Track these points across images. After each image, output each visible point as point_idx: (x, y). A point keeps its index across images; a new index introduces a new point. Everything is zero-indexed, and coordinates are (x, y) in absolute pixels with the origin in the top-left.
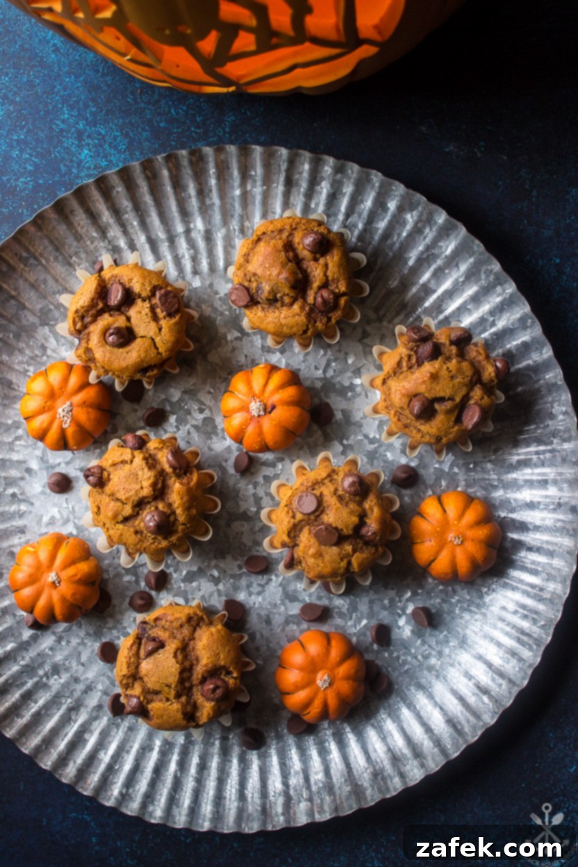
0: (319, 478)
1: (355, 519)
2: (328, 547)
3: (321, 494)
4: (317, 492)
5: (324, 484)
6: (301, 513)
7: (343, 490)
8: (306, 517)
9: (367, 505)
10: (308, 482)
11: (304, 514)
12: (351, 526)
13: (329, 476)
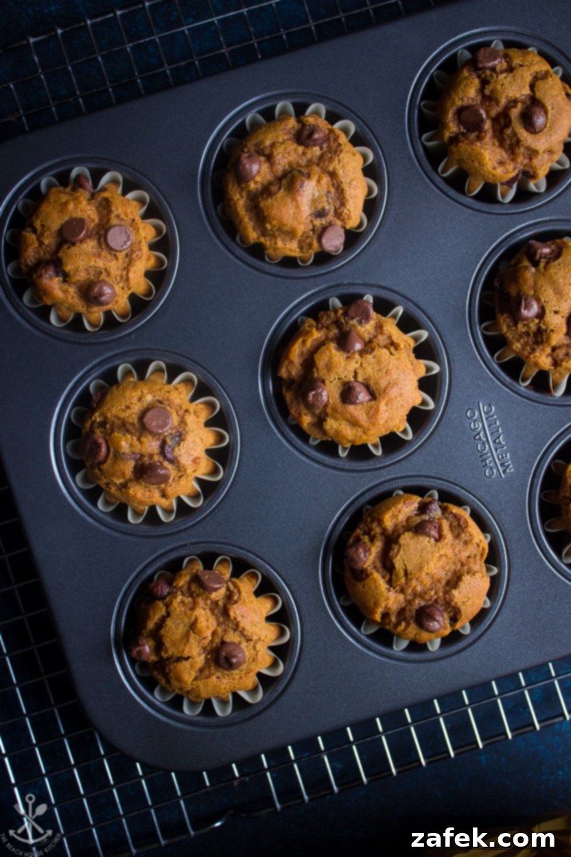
0: (132, 269)
1: (69, 268)
2: (63, 222)
3: (116, 258)
4: (121, 255)
5: (124, 268)
6: (115, 226)
7: (103, 281)
8: (106, 226)
9: (72, 290)
10: (137, 256)
11: (110, 227)
12: (64, 260)
13: (127, 280)
